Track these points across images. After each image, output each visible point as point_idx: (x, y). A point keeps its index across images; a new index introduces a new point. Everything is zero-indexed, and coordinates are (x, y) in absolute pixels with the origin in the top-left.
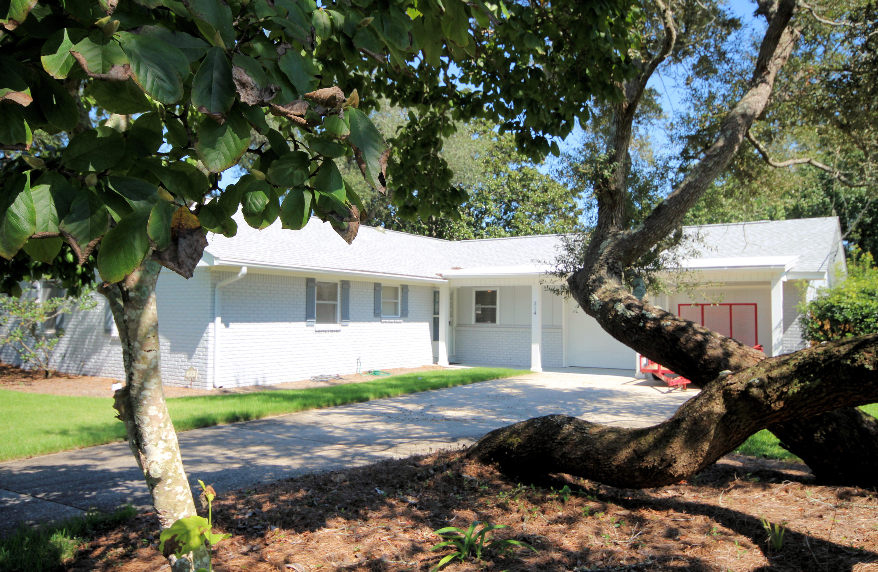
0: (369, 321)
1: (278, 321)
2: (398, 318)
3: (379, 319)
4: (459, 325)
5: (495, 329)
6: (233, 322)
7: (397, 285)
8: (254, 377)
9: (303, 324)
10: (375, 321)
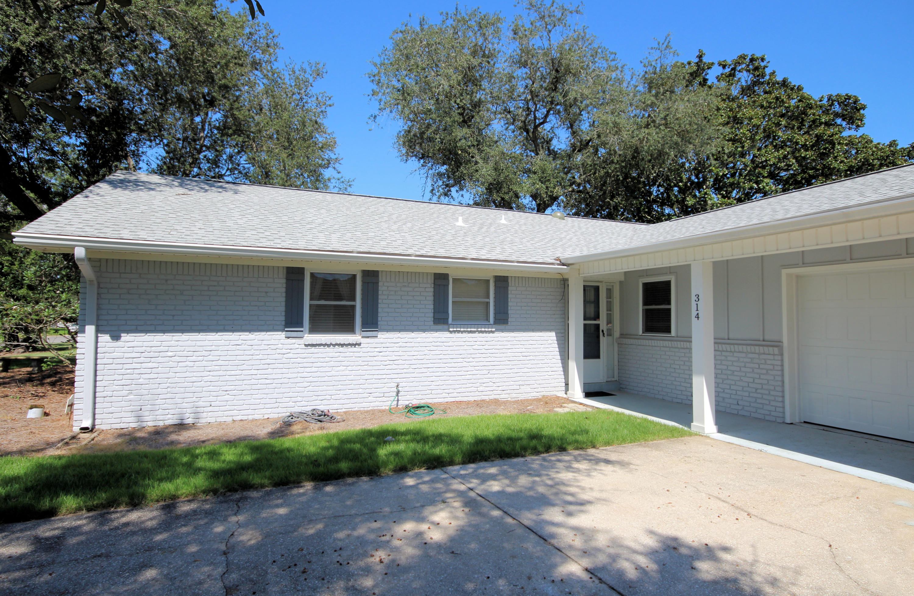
0: (424, 331)
1: (224, 330)
2: (489, 325)
3: (446, 327)
4: (623, 335)
5: (667, 343)
6: (128, 332)
7: (489, 276)
8: (177, 411)
9: (280, 336)
10: (437, 331)
